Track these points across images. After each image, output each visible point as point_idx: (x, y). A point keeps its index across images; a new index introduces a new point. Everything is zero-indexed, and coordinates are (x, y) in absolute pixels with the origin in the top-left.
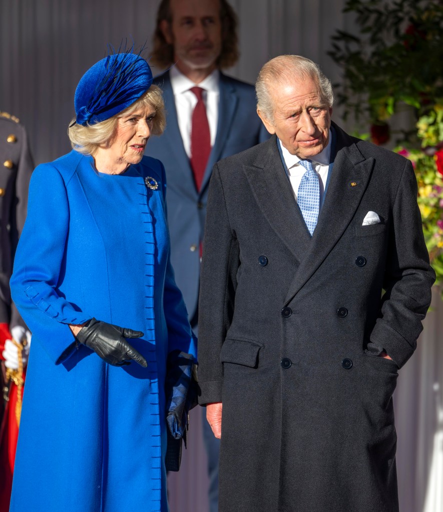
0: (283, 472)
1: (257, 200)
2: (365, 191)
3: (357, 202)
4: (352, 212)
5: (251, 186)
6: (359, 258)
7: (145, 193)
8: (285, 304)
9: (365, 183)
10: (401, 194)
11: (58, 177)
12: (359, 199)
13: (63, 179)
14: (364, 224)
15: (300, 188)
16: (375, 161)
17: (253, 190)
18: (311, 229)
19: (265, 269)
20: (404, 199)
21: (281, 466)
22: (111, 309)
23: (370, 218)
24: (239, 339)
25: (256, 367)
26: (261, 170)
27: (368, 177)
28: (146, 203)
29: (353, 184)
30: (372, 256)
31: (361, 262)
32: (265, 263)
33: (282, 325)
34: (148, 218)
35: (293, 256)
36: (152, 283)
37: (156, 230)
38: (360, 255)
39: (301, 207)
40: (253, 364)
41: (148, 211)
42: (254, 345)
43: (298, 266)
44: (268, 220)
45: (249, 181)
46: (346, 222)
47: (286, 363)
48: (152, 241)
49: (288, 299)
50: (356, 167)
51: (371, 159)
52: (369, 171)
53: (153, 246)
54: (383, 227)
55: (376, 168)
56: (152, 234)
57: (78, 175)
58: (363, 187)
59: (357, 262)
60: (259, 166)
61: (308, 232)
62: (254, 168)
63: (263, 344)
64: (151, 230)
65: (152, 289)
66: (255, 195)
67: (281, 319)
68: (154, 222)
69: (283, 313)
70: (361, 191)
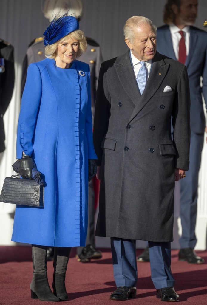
0: (122, 195)
1: (119, 78)
2: (165, 77)
3: (161, 81)
4: (159, 85)
5: (117, 72)
6: (161, 105)
7: (78, 78)
8: (128, 123)
9: (165, 74)
10: (181, 80)
11: (37, 69)
12: (162, 80)
13: (39, 70)
14: (164, 91)
15: (138, 74)
16: (170, 65)
17: (118, 74)
18: (142, 92)
19: (121, 108)
20: (182, 82)
21: (122, 192)
22: (58, 127)
23: (167, 88)
24: (108, 138)
25: (114, 150)
26: (122, 66)
27: (166, 72)
28: (78, 82)
29: (160, 74)
30: (167, 105)
31: (162, 107)
32: (121, 105)
33: (126, 132)
34: (78, 88)
35: (133, 103)
36: (78, 116)
37: (81, 93)
38: (162, 104)
39: (138, 82)
40: (113, 149)
41: (78, 85)
42: (114, 141)
43: (134, 107)
44: (123, 87)
45: (116, 70)
46: (156, 89)
47: (126, 149)
48: (79, 98)
49: (129, 121)
50: (161, 67)
51: (168, 65)
52: (167, 69)
53: (79, 100)
54: (172, 93)
55: (170, 68)
56: (79, 95)
57: (47, 68)
58: (164, 75)
59: (160, 107)
60: (121, 64)
61: (140, 93)
62: (119, 65)
63: (118, 140)
64: (79, 93)
65: (78, 119)
66: (118, 76)
67: (126, 129)
68: (81, 90)
69: (127, 127)
70: (163, 77)
